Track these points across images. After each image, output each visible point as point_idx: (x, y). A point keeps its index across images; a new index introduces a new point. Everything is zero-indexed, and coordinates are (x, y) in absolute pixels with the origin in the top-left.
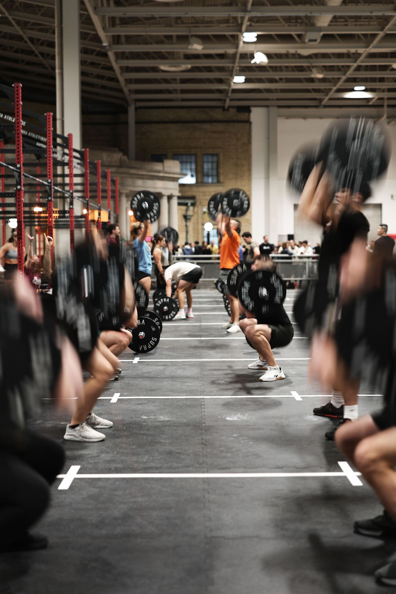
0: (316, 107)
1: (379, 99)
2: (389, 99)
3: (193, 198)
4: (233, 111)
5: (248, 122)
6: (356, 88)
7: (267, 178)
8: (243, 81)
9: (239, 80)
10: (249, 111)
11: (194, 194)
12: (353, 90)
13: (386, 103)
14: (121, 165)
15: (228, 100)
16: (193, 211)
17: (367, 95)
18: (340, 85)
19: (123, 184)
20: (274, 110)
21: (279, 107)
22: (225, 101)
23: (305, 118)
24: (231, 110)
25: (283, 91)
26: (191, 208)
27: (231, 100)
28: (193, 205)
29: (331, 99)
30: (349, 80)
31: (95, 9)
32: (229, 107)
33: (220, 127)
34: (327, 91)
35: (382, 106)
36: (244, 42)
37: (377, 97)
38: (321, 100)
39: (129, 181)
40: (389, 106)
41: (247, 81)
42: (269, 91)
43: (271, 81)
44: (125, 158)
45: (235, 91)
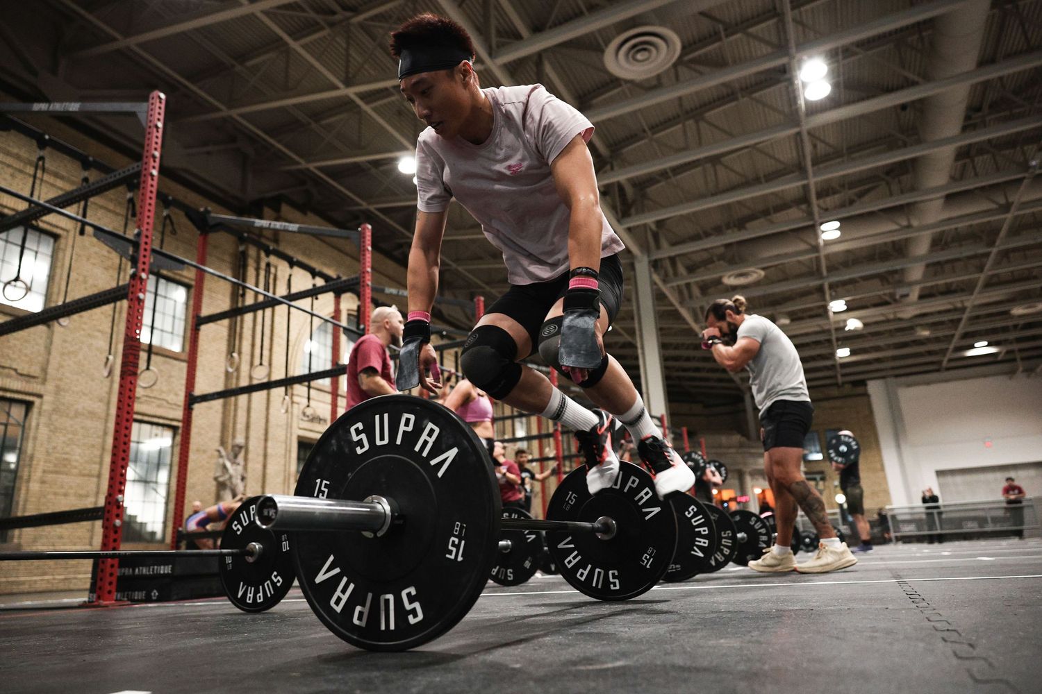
0: (938, 371)
1: (1008, 352)
2: (1020, 350)
3: (822, 472)
4: (848, 387)
5: (866, 395)
6: (976, 345)
7: (898, 446)
8: (849, 353)
9: (843, 353)
10: (865, 385)
11: (822, 469)
12: (973, 347)
13: (1018, 356)
14: (741, 446)
15: (839, 377)
16: (824, 485)
17: (992, 350)
18: (955, 342)
19: (745, 464)
20: (891, 381)
21: (897, 376)
22: (835, 377)
23: (928, 383)
24: (846, 386)
25: (894, 358)
26: (821, 483)
27: (843, 375)
28: (823, 479)
29: (950, 360)
30: (966, 335)
31: (681, 303)
32: (844, 383)
33: (838, 403)
34: (944, 352)
35: (1014, 360)
36: (835, 313)
37: (1004, 351)
38: (940, 363)
39: (751, 460)
40: (1023, 359)
41: (853, 353)
42: (878, 360)
43: (877, 349)
44: (743, 439)
45: (844, 365)
